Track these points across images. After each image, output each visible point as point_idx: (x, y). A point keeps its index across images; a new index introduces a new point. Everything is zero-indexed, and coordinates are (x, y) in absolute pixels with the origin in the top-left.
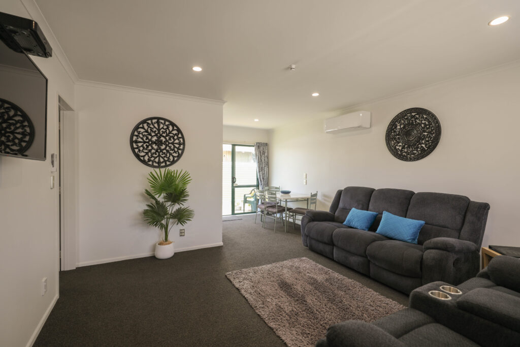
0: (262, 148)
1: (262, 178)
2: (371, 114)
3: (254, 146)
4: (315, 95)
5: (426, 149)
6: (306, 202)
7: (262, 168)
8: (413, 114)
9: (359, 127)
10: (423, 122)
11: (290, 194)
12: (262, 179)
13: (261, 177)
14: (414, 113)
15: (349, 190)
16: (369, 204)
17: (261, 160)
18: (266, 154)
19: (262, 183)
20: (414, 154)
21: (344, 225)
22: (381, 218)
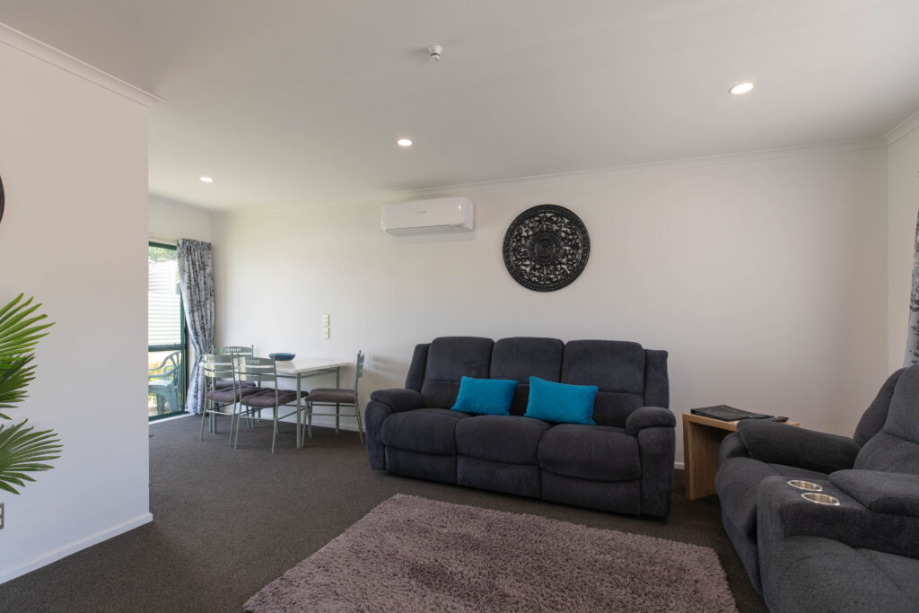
0: (197, 254)
1: (198, 327)
2: (475, 205)
3: (173, 248)
4: (405, 143)
5: (569, 272)
6: (335, 374)
7: (199, 302)
8: (549, 215)
9: (459, 226)
10: (564, 229)
11: (292, 361)
12: (199, 330)
13: (198, 323)
14: (551, 212)
15: (441, 344)
16: (489, 368)
17: (197, 285)
18: (208, 270)
19: (201, 338)
20: (550, 279)
21: (455, 410)
22: (528, 388)
